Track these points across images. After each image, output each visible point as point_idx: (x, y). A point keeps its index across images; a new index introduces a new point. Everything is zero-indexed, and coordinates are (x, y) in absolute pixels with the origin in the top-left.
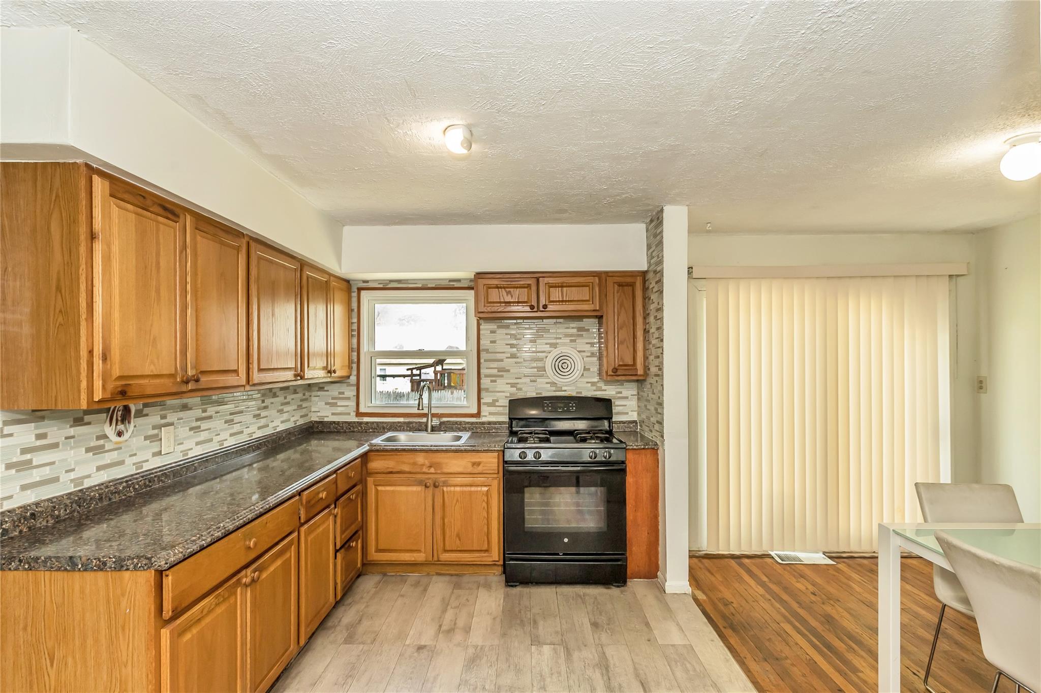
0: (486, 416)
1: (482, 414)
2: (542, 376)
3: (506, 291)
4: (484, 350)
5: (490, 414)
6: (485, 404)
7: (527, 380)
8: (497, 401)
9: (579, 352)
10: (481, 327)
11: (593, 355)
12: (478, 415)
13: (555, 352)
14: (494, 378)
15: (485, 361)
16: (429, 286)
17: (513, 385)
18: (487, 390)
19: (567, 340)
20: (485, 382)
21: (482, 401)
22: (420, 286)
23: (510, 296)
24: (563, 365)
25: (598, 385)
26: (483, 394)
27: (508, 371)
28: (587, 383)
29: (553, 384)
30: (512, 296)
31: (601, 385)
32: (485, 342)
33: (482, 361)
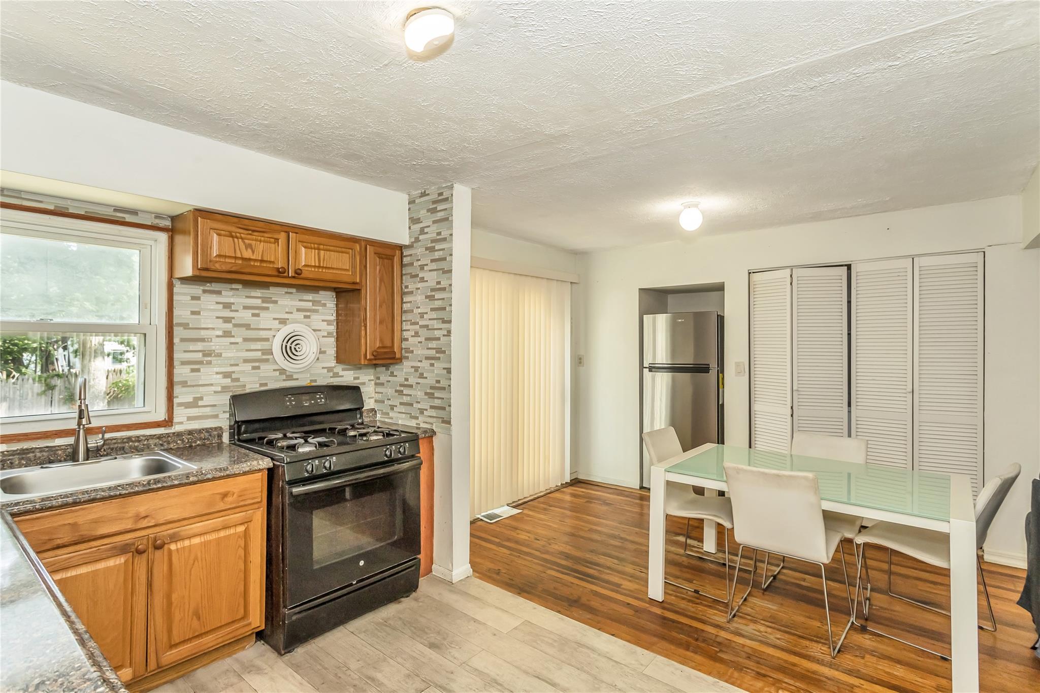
0: (181, 423)
1: (176, 420)
2: (267, 360)
3: (244, 243)
4: (179, 325)
5: (189, 419)
6: (180, 405)
7: (248, 367)
8: (201, 398)
9: (314, 330)
10: (175, 290)
11: (329, 335)
12: (169, 422)
13: (286, 330)
14: (196, 366)
15: (182, 340)
16: (71, 211)
17: (227, 375)
18: (184, 384)
19: (300, 316)
20: (181, 372)
21: (176, 401)
22: (52, 207)
23: (249, 250)
24: (297, 347)
25: (335, 370)
26: (177, 390)
27: (220, 355)
28: (323, 368)
29: (282, 371)
30: (253, 252)
31: (339, 369)
32: (180, 314)
33: (176, 340)
